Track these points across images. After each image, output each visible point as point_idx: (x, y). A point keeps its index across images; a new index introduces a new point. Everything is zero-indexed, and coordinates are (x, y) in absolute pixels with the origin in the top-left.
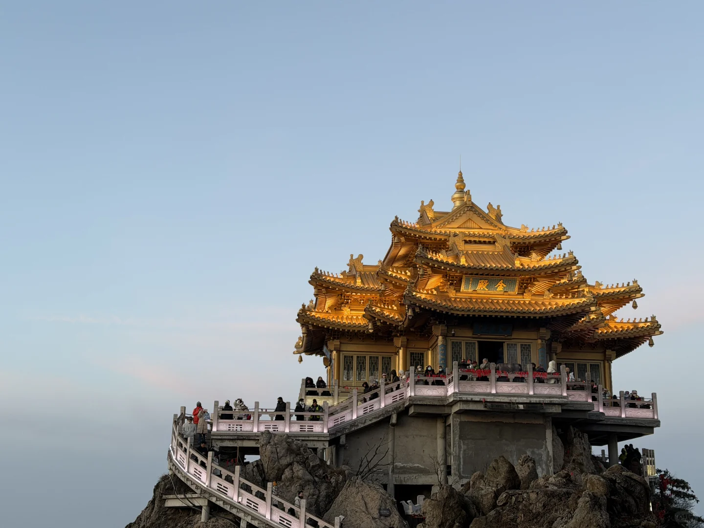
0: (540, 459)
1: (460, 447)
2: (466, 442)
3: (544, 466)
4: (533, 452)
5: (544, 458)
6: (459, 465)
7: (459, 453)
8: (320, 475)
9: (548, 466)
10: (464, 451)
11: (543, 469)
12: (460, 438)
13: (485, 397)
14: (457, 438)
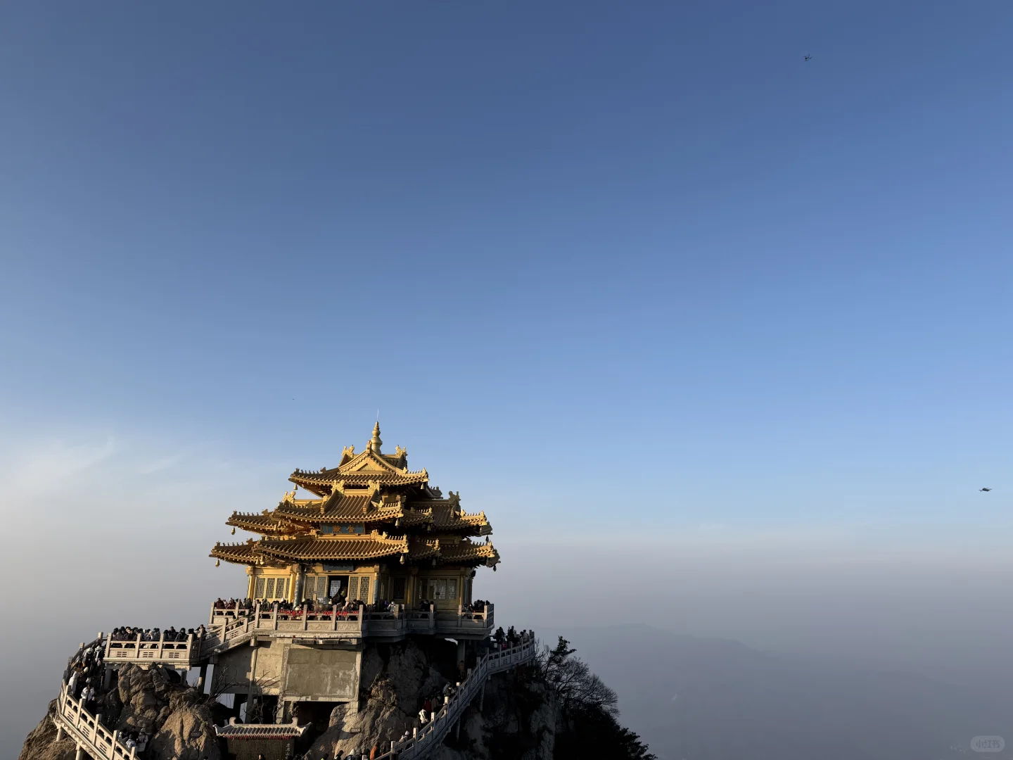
0: (349, 679)
1: (287, 670)
2: (292, 666)
3: (352, 685)
4: (344, 674)
5: (353, 678)
6: (285, 685)
7: (286, 675)
8: (164, 699)
9: (355, 685)
10: (290, 673)
11: (350, 687)
12: (288, 663)
13: (295, 634)
14: (286, 663)
